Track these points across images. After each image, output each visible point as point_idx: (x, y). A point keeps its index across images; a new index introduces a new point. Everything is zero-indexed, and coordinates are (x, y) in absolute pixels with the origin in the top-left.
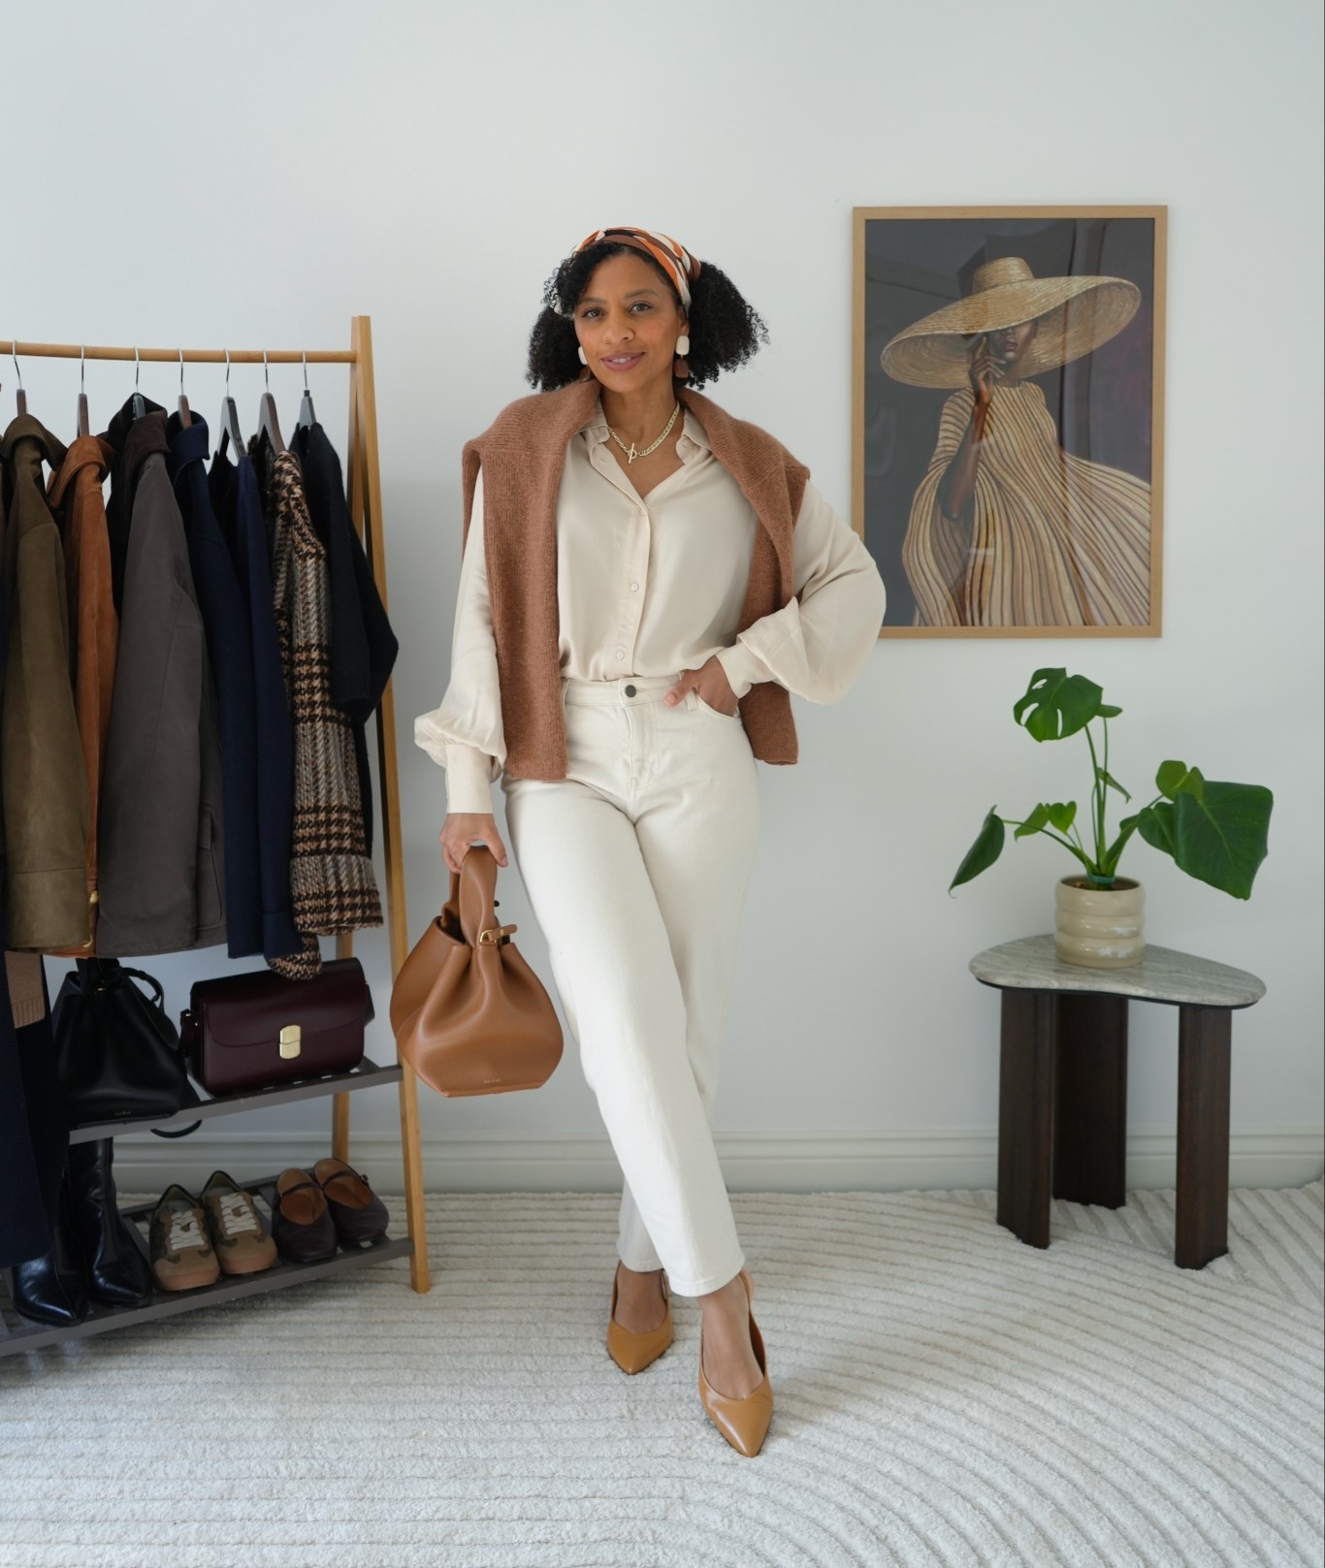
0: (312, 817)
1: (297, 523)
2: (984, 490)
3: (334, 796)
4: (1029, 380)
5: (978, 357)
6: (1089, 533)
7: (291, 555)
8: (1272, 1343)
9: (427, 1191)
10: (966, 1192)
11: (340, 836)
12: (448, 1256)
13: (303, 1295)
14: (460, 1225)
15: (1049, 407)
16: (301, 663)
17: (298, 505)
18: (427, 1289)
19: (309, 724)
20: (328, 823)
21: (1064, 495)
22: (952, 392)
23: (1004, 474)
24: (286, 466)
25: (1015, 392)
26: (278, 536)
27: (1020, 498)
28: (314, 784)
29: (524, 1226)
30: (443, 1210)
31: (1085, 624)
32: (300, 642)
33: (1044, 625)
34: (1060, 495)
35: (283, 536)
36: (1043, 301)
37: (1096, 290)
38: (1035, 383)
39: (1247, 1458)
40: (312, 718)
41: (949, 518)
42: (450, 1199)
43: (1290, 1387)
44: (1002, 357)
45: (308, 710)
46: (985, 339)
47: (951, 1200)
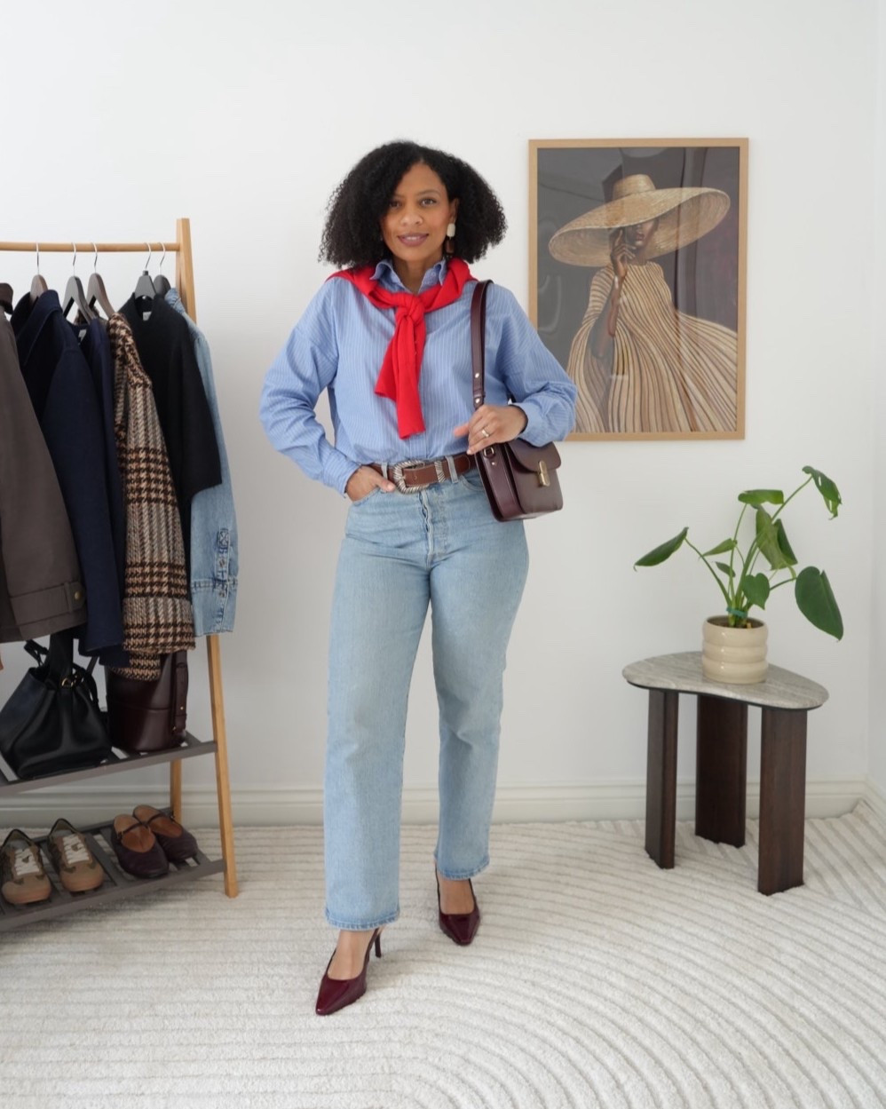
0: (139, 570)
1: (130, 362)
2: (622, 337)
3: (156, 555)
4: (654, 260)
5: (616, 244)
6: (694, 367)
7: (126, 385)
8: (819, 928)
9: (235, 825)
10: (609, 822)
11: (160, 584)
12: (250, 871)
13: (150, 900)
14: (259, 850)
15: (666, 279)
16: (132, 461)
17: (131, 350)
18: (236, 894)
19: (137, 504)
20: (152, 574)
21: (678, 342)
22: (599, 269)
23: (635, 327)
24: (119, 323)
25: (643, 269)
26: (117, 372)
27: (646, 342)
28: (141, 546)
29: (303, 849)
30: (248, 839)
31: (692, 430)
32: (132, 446)
33: (663, 431)
34: (676, 342)
35: (121, 372)
36: (662, 205)
37: (700, 197)
38: (657, 263)
39: (802, 1010)
40: (139, 500)
41: (597, 357)
42: (252, 831)
43: (832, 959)
44: (634, 245)
45: (136, 494)
46: (621, 232)
47: (598, 828)
